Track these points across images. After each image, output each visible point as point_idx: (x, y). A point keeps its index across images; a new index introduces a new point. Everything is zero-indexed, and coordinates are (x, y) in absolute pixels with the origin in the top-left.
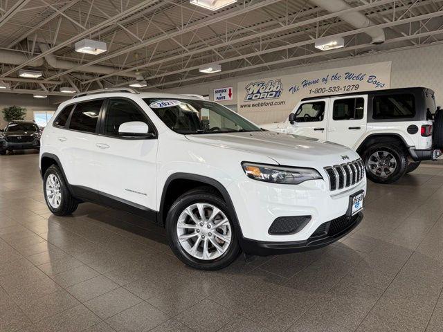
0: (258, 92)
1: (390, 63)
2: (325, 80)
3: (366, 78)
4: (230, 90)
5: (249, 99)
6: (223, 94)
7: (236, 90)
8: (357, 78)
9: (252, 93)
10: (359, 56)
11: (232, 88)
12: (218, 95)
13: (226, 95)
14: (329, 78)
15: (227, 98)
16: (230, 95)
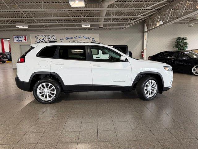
0: (43, 40)
1: (99, 34)
2: (76, 38)
3: (91, 39)
4: (25, 37)
5: (38, 42)
6: (20, 39)
7: (29, 37)
8: (88, 38)
9: (40, 40)
10: (88, 30)
11: (26, 36)
12: (17, 39)
13: (23, 39)
14: (77, 37)
15: (24, 41)
16: (25, 39)
